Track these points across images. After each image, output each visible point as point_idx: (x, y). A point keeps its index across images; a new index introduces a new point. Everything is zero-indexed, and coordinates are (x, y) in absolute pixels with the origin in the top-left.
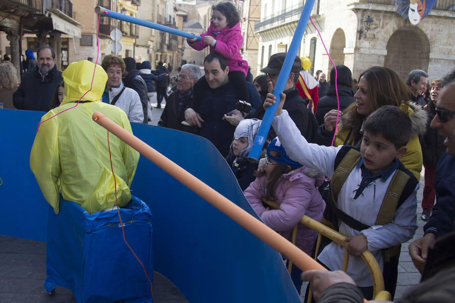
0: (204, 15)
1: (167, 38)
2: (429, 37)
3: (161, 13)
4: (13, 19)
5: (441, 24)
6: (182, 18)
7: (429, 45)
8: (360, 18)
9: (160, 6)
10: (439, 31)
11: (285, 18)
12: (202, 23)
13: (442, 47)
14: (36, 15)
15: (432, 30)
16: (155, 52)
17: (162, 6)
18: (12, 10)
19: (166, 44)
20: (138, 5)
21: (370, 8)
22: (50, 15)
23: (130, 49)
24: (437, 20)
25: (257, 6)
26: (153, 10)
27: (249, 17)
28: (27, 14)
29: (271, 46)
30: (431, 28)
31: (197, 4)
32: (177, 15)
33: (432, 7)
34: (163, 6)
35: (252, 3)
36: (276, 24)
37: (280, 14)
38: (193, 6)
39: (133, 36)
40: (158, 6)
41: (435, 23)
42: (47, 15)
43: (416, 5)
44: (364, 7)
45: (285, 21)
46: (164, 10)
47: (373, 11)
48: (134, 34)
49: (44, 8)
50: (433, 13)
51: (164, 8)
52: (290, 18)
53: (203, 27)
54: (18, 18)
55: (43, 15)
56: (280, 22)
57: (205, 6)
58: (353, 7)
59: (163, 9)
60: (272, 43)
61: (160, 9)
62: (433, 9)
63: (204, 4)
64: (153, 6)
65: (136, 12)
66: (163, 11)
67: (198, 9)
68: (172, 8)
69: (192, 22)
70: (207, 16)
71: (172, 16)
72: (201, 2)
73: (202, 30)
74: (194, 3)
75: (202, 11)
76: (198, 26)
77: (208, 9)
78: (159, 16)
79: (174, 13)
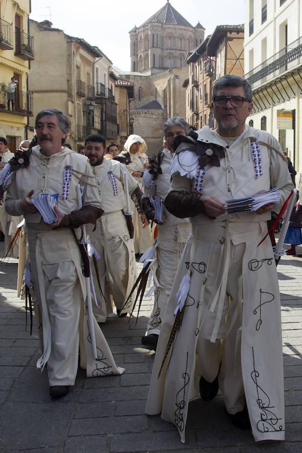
0: (163, 89)
1: (97, 120)
3: (84, 79)
6: (125, 91)
9: (82, 68)
11: (287, 63)
12: (160, 100)
16: (75, 141)
17: (85, 69)
19: (95, 129)
20: (30, 60)
23: (17, 134)
25: (238, 59)
29: (264, 119)
31: (152, 74)
32: (116, 86)
34: (88, 69)
35: (228, 55)
36: (270, 78)
37: (277, 57)
38: (147, 77)
39: (22, 111)
40: (78, 67)
45: (286, 69)
46: (91, 76)
51: (91, 74)
52: (296, 61)
53: (163, 107)
56: (277, 71)
57: (164, 76)
59: (88, 74)
60: (267, 113)
61: (82, 73)
63: (162, 74)
64: (69, 66)
65: (28, 71)
66: (89, 77)
67: (154, 83)
68: (107, 74)
69: (146, 100)
70: (168, 90)
71: (107, 86)
72: (159, 71)
73: (160, 111)
74: (148, 73)
75: (161, 85)
76: (155, 105)
77: (169, 81)
78: (79, 82)
79: (110, 82)
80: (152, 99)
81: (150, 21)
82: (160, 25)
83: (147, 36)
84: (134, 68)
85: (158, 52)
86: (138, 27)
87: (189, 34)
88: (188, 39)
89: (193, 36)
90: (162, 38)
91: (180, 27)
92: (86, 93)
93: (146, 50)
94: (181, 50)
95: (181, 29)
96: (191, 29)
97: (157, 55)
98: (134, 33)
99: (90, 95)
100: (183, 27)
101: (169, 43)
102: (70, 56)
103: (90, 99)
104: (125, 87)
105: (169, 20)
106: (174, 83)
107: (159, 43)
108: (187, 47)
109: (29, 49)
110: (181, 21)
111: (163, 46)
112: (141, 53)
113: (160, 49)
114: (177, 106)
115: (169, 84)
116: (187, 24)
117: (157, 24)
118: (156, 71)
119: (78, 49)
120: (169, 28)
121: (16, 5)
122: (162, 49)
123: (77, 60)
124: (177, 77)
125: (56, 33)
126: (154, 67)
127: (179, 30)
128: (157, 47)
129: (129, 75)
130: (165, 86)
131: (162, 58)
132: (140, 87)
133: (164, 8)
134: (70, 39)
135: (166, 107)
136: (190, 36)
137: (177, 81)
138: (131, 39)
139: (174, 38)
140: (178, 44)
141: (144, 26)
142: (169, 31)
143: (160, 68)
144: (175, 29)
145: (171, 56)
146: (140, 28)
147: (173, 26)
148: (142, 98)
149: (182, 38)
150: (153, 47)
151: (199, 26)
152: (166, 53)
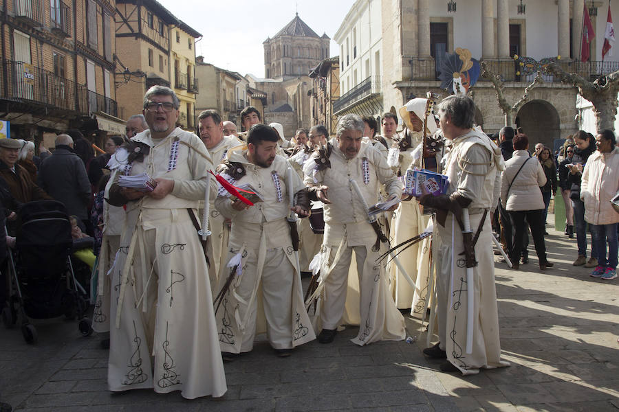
0: (293, 94)
2: (480, 108)
3: (228, 99)
4: (63, 122)
5: (491, 94)
6: (260, 102)
7: (482, 116)
8: (405, 96)
9: (227, 90)
10: (490, 101)
12: (291, 104)
13: (495, 117)
14: (83, 118)
15: (482, 101)
17: (229, 90)
18: (63, 116)
20: (196, 94)
21: (413, 85)
22: (95, 117)
24: (486, 91)
26: (219, 96)
27: (331, 96)
28: (75, 117)
30: (480, 99)
31: (284, 80)
32: (252, 98)
33: (477, 79)
38: (279, 84)
39: (192, 128)
40: (224, 90)
41: (485, 95)
42: (92, 118)
43: (460, 78)
44: (406, 85)
46: (234, 95)
47: (417, 88)
48: (193, 126)
49: (90, 112)
50: (479, 85)
53: (293, 110)
54: (67, 121)
55: (89, 117)
57: (294, 83)
58: (395, 85)
59: (232, 94)
61: (227, 94)
62: (478, 81)
63: (292, 80)
64: (218, 91)
65: (194, 101)
66: (232, 96)
67: (286, 88)
68: (245, 90)
69: (279, 104)
70: (297, 95)
71: (245, 100)
72: (289, 77)
73: (291, 113)
74: (281, 80)
75: (291, 90)
76: (286, 108)
77: (298, 87)
78: (226, 102)
79: (248, 96)
80: (284, 102)
81: (281, 34)
82: (290, 37)
83: (278, 47)
84: (268, 75)
85: (289, 60)
86: (271, 38)
87: (316, 43)
88: (316, 49)
89: (319, 45)
90: (292, 48)
91: (308, 38)
92: (230, 108)
93: (278, 59)
94: (308, 58)
95: (309, 40)
96: (317, 39)
97: (288, 63)
98: (268, 43)
99: (233, 110)
100: (311, 38)
101: (298, 53)
102: (218, 83)
103: (233, 112)
104: (260, 98)
105: (298, 32)
106: (303, 88)
107: (289, 53)
108: (315, 56)
109: (195, 88)
110: (309, 32)
111: (293, 54)
112: (274, 62)
113: (290, 59)
114: (306, 109)
115: (298, 90)
116: (314, 35)
117: (287, 36)
118: (287, 77)
119: (224, 77)
120: (298, 39)
121: (187, 60)
122: (292, 58)
123: (224, 85)
124: (305, 83)
125: (209, 67)
126: (285, 74)
127: (307, 41)
128: (288, 57)
129: (264, 82)
130: (295, 91)
131: (292, 66)
132: (274, 93)
133: (294, 21)
134: (218, 70)
135: (296, 109)
136: (317, 46)
137: (305, 87)
138: (265, 49)
139: (303, 48)
140: (307, 53)
141: (276, 38)
142: (299, 42)
143: (291, 75)
144: (303, 40)
145: (300, 64)
146: (272, 39)
147: (301, 38)
148: (276, 101)
149: (309, 48)
150: (284, 56)
151: (325, 36)
152: (295, 61)
